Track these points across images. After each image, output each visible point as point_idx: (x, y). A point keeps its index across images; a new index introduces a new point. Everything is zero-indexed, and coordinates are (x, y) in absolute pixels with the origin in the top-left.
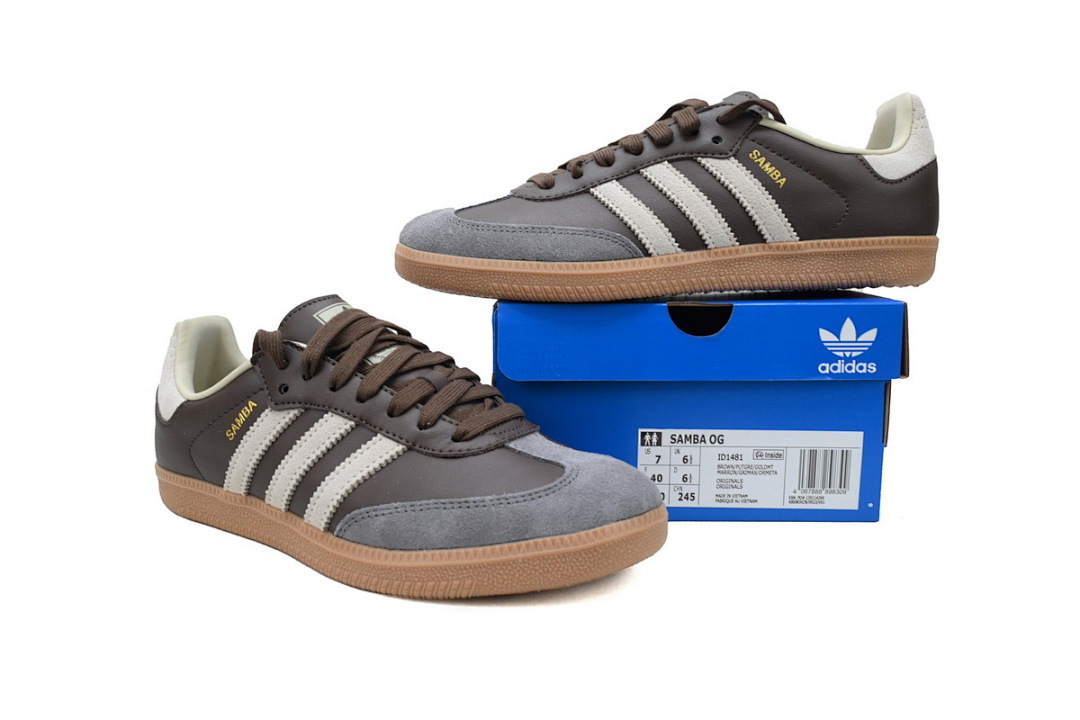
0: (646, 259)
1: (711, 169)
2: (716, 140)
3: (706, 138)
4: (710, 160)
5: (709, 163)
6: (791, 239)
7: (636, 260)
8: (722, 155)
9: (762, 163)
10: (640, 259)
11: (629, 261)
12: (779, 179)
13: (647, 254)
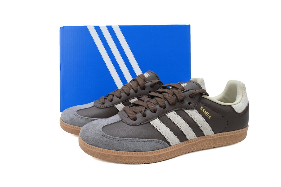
0: (170, 147)
1: (188, 114)
2: (189, 103)
3: (186, 102)
4: (188, 110)
5: (188, 111)
6: (212, 134)
7: (167, 148)
8: (191, 109)
9: (204, 111)
10: (168, 148)
11: (165, 149)
12: (209, 116)
13: (170, 145)
